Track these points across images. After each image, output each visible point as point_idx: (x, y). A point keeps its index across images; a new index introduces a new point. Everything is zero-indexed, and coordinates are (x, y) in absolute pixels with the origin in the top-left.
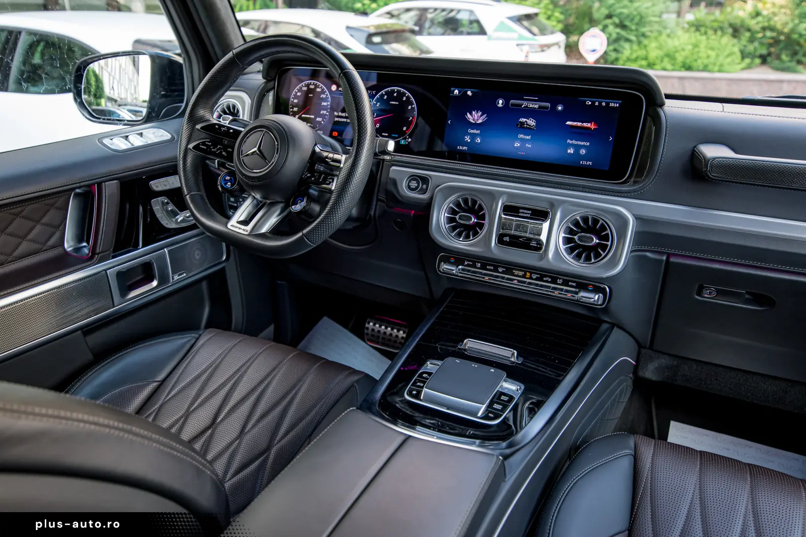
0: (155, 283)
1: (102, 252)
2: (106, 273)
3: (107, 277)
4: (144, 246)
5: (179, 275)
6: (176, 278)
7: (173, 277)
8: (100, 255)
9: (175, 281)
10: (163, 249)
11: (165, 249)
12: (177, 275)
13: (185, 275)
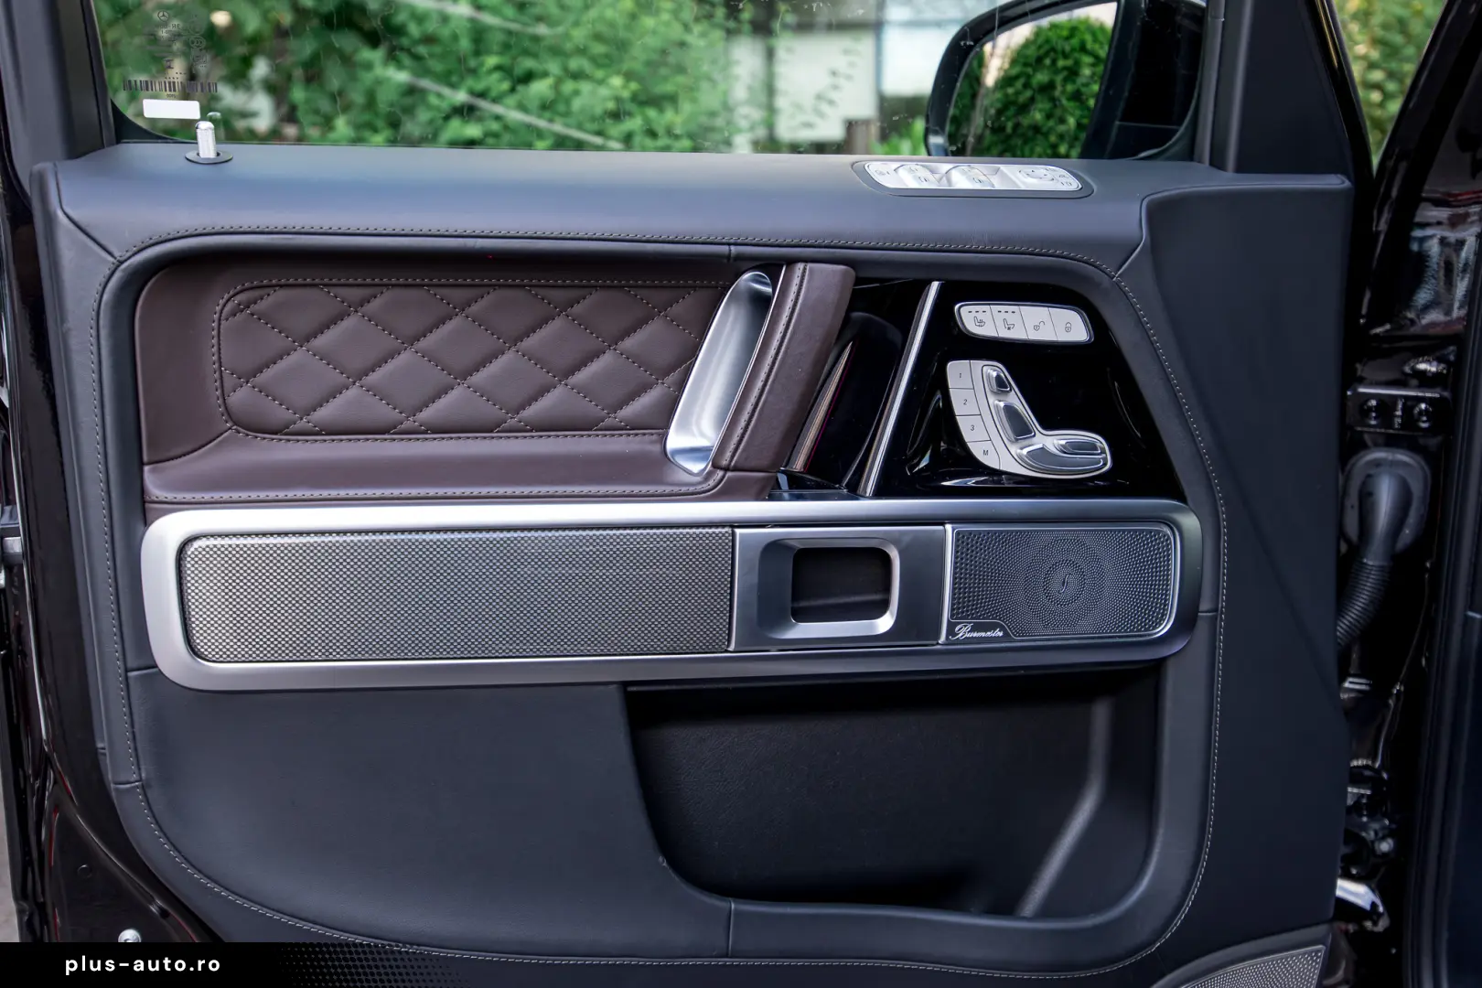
0: (885, 623)
1: (736, 469)
2: (733, 534)
3: (733, 547)
4: (880, 493)
5: (975, 628)
6: (964, 632)
7: (951, 627)
8: (729, 474)
9: (958, 642)
10: (940, 522)
11: (949, 527)
12: (965, 626)
13: (1001, 634)
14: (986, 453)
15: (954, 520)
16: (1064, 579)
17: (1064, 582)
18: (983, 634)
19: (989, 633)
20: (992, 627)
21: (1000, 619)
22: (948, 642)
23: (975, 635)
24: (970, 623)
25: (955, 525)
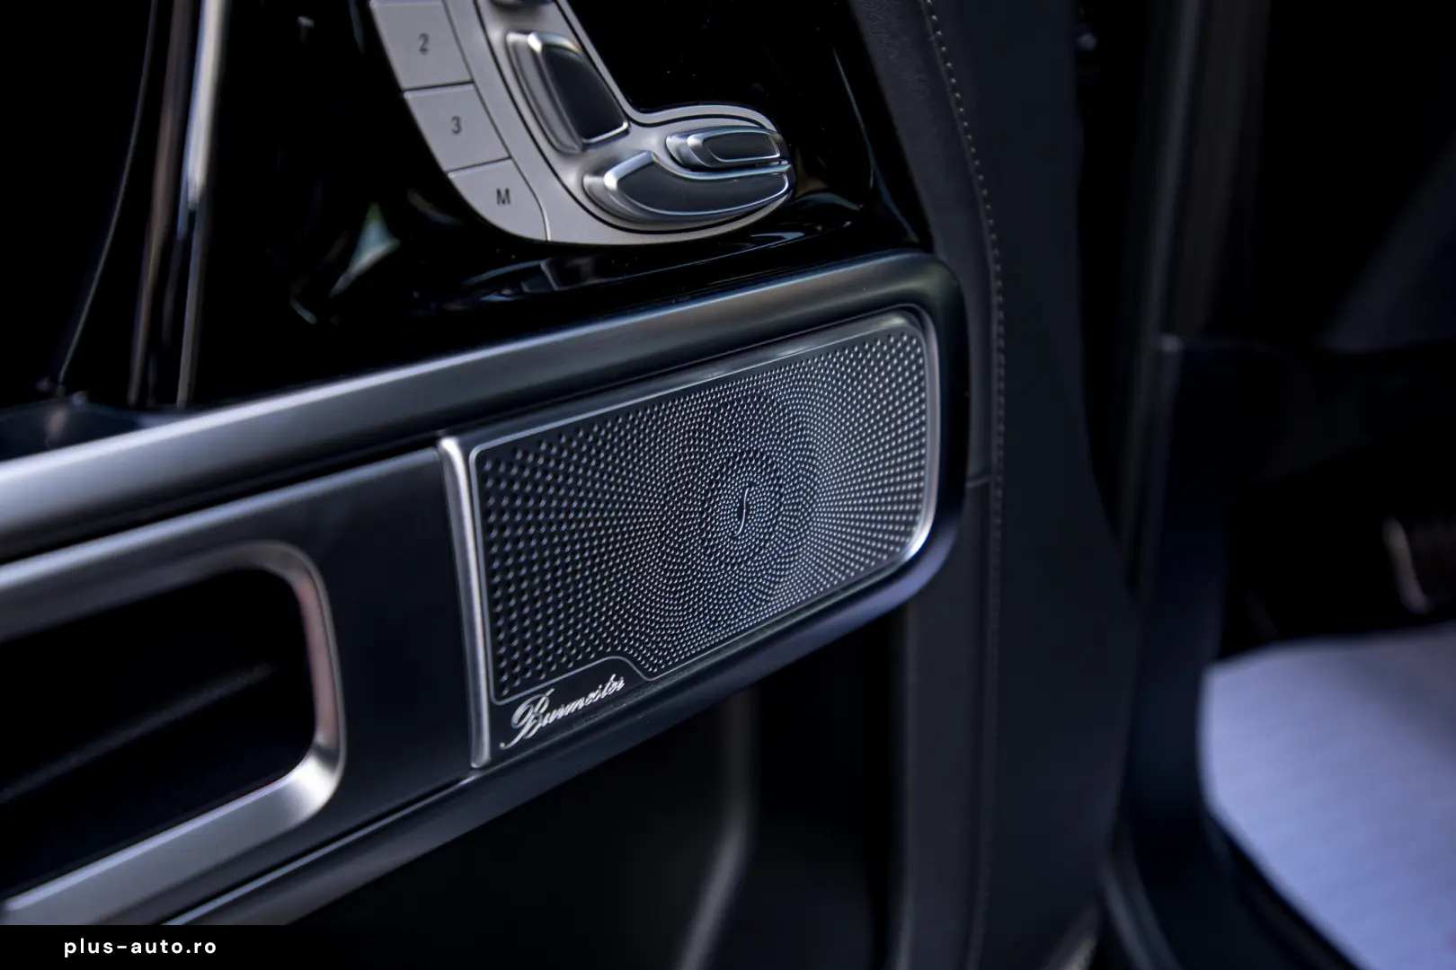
5: (558, 698)
6: (531, 719)
7: (501, 719)
9: (524, 745)
12: (535, 703)
13: (619, 685)
14: (503, 197)
15: (461, 421)
16: (741, 501)
17: (741, 508)
18: (580, 704)
19: (592, 695)
20: (599, 678)
21: (614, 652)
22: (497, 756)
23: (561, 713)
24: (543, 691)
25: (469, 436)
